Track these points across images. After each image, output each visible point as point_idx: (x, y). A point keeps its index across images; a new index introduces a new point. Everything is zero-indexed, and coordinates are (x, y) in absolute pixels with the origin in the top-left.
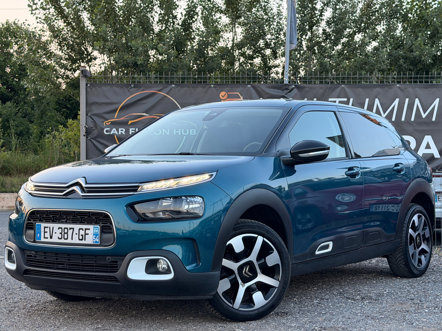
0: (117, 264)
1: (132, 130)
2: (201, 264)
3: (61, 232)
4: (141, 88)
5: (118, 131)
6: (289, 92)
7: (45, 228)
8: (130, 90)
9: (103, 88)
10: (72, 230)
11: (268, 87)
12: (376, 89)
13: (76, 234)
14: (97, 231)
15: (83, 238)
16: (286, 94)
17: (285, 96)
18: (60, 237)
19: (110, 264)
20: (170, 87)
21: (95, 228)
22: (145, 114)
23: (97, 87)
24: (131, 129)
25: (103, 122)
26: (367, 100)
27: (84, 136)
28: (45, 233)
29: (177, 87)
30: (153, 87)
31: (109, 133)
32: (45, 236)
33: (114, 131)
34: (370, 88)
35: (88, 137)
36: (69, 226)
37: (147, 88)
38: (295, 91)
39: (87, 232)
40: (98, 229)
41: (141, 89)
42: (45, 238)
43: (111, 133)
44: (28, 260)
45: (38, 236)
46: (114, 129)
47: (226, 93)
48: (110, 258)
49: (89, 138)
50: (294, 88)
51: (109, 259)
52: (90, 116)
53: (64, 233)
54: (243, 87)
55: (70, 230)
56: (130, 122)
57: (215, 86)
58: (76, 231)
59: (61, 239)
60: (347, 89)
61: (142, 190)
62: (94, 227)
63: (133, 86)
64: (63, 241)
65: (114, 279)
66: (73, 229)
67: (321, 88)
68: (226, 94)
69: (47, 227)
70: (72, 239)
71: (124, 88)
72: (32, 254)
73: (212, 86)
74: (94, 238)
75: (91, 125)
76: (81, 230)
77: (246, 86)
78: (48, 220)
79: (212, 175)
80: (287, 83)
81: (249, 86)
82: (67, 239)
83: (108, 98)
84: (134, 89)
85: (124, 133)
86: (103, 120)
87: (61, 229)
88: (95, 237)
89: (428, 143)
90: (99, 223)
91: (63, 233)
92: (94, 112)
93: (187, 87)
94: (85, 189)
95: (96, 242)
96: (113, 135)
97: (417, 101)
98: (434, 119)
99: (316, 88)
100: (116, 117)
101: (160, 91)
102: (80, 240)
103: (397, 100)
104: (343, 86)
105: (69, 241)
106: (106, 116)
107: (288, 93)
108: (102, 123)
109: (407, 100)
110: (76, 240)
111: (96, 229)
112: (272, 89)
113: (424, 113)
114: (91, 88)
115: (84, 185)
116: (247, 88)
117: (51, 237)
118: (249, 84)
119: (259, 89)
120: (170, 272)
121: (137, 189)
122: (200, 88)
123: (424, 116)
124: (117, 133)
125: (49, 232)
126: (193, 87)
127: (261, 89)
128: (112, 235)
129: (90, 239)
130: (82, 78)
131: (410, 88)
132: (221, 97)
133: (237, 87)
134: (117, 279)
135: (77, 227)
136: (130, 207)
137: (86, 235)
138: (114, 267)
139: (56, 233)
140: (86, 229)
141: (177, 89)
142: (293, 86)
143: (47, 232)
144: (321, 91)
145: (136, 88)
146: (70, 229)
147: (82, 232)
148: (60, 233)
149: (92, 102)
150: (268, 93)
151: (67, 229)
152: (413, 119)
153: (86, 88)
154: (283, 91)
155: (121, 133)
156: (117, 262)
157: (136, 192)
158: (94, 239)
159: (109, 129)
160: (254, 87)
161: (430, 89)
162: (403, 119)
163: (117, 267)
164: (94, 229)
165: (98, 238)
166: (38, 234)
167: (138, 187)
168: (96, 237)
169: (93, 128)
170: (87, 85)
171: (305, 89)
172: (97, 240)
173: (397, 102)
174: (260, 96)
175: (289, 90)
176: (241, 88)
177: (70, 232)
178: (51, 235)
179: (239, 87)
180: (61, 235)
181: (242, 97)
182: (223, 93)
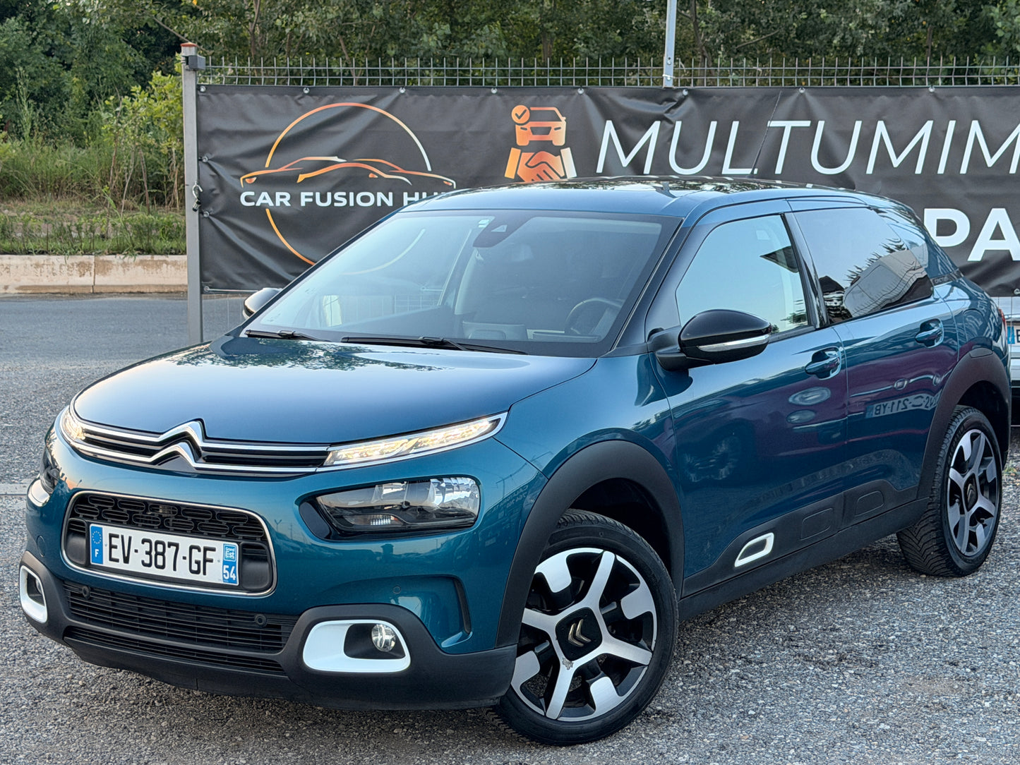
0: (280, 633)
1: (306, 197)
2: (471, 633)
3: (148, 550)
4: (326, 95)
5: (273, 198)
6: (675, 107)
7: (111, 536)
8: (299, 101)
9: (238, 95)
10: (174, 548)
11: (625, 96)
12: (879, 98)
13: (184, 558)
14: (232, 555)
15: (201, 567)
16: (668, 112)
17: (667, 116)
18: (147, 561)
19: (263, 632)
20: (395, 94)
21: (227, 549)
22: (335, 159)
23: (222, 95)
24: (303, 194)
25: (239, 178)
26: (858, 125)
27: (195, 210)
29: (411, 95)
30: (354, 95)
31: (252, 204)
32: (113, 556)
33: (264, 199)
34: (866, 95)
35: (203, 213)
36: (167, 538)
37: (340, 97)
38: (689, 103)
39: (209, 555)
40: (233, 550)
41: (326, 99)
42: (111, 559)
43: (258, 204)
44: (73, 605)
45: (96, 553)
46: (264, 194)
47: (525, 108)
48: (263, 617)
49: (205, 215)
50: (686, 97)
51: (260, 620)
52: (207, 163)
53: (155, 553)
54: (565, 95)
55: (169, 547)
56: (301, 178)
57: (501, 91)
58: (184, 551)
59: (149, 565)
60: (811, 99)
61: (335, 463)
62: (225, 547)
63: (306, 92)
64: (153, 570)
65: (272, 665)
66: (177, 545)
67: (750, 96)
68: (525, 111)
69: (117, 536)
70: (175, 569)
71: (286, 96)
72: (82, 592)
73: (494, 91)
74: (226, 571)
75: (211, 184)
76: (194, 551)
77: (574, 91)
78: (118, 521)
79: (498, 421)
80: (670, 85)
81: (581, 92)
82: (163, 567)
83: (248, 120)
84: (309, 98)
85: (288, 204)
86: (237, 173)
87: (148, 544)
88: (227, 569)
89: (998, 227)
90: (237, 537)
91: (153, 553)
92: (216, 154)
93: (434, 95)
94: (202, 452)
95: (230, 580)
96: (262, 208)
97: (975, 127)
98: (1013, 170)
99: (737, 98)
100: (268, 166)
101: (371, 103)
102: (192, 572)
103: (929, 124)
104: (802, 91)
105: (168, 572)
106: (246, 163)
107: (672, 110)
108: (236, 180)
109: (952, 124)
110: (183, 572)
111: (231, 550)
112: (634, 101)
113: (992, 155)
114: (208, 97)
115: (200, 443)
116: (575, 97)
117: (126, 560)
118: (581, 88)
119: (604, 99)
120: (403, 655)
121: (325, 459)
122: (464, 96)
123: (990, 162)
124: (271, 204)
125: (120, 548)
126: (450, 95)
127: (610, 100)
128: (265, 566)
129: (216, 573)
130: (188, 73)
131: (959, 96)
132: (515, 119)
133: (551, 95)
134: (279, 666)
135: (185, 542)
136: (309, 502)
137: (208, 564)
138: (273, 638)
139: (136, 551)
140: (206, 549)
141: (411, 99)
142: (685, 93)
143: (116, 547)
144: (751, 104)
145: (314, 97)
146: (170, 545)
147: (197, 556)
148: (147, 553)
149: (210, 129)
150: (622, 109)
151: (162, 543)
152: (963, 170)
153: (197, 96)
154: (661, 104)
155: (282, 203)
156: (279, 627)
157: (322, 466)
158: (226, 574)
159: (252, 193)
160: (590, 94)
161: (1006, 98)
162: (941, 170)
163: (280, 639)
164: (225, 550)
165: (234, 572)
166: (97, 550)
167: (326, 453)
168: (229, 570)
169: (215, 192)
170: (198, 88)
171: (712, 99)
172: (233, 577)
173: (927, 128)
174: (607, 116)
175: (674, 101)
176: (561, 97)
177: (170, 552)
178: (126, 555)
179: (556, 95)
180: (148, 556)
181: (563, 119)
182: (518, 110)
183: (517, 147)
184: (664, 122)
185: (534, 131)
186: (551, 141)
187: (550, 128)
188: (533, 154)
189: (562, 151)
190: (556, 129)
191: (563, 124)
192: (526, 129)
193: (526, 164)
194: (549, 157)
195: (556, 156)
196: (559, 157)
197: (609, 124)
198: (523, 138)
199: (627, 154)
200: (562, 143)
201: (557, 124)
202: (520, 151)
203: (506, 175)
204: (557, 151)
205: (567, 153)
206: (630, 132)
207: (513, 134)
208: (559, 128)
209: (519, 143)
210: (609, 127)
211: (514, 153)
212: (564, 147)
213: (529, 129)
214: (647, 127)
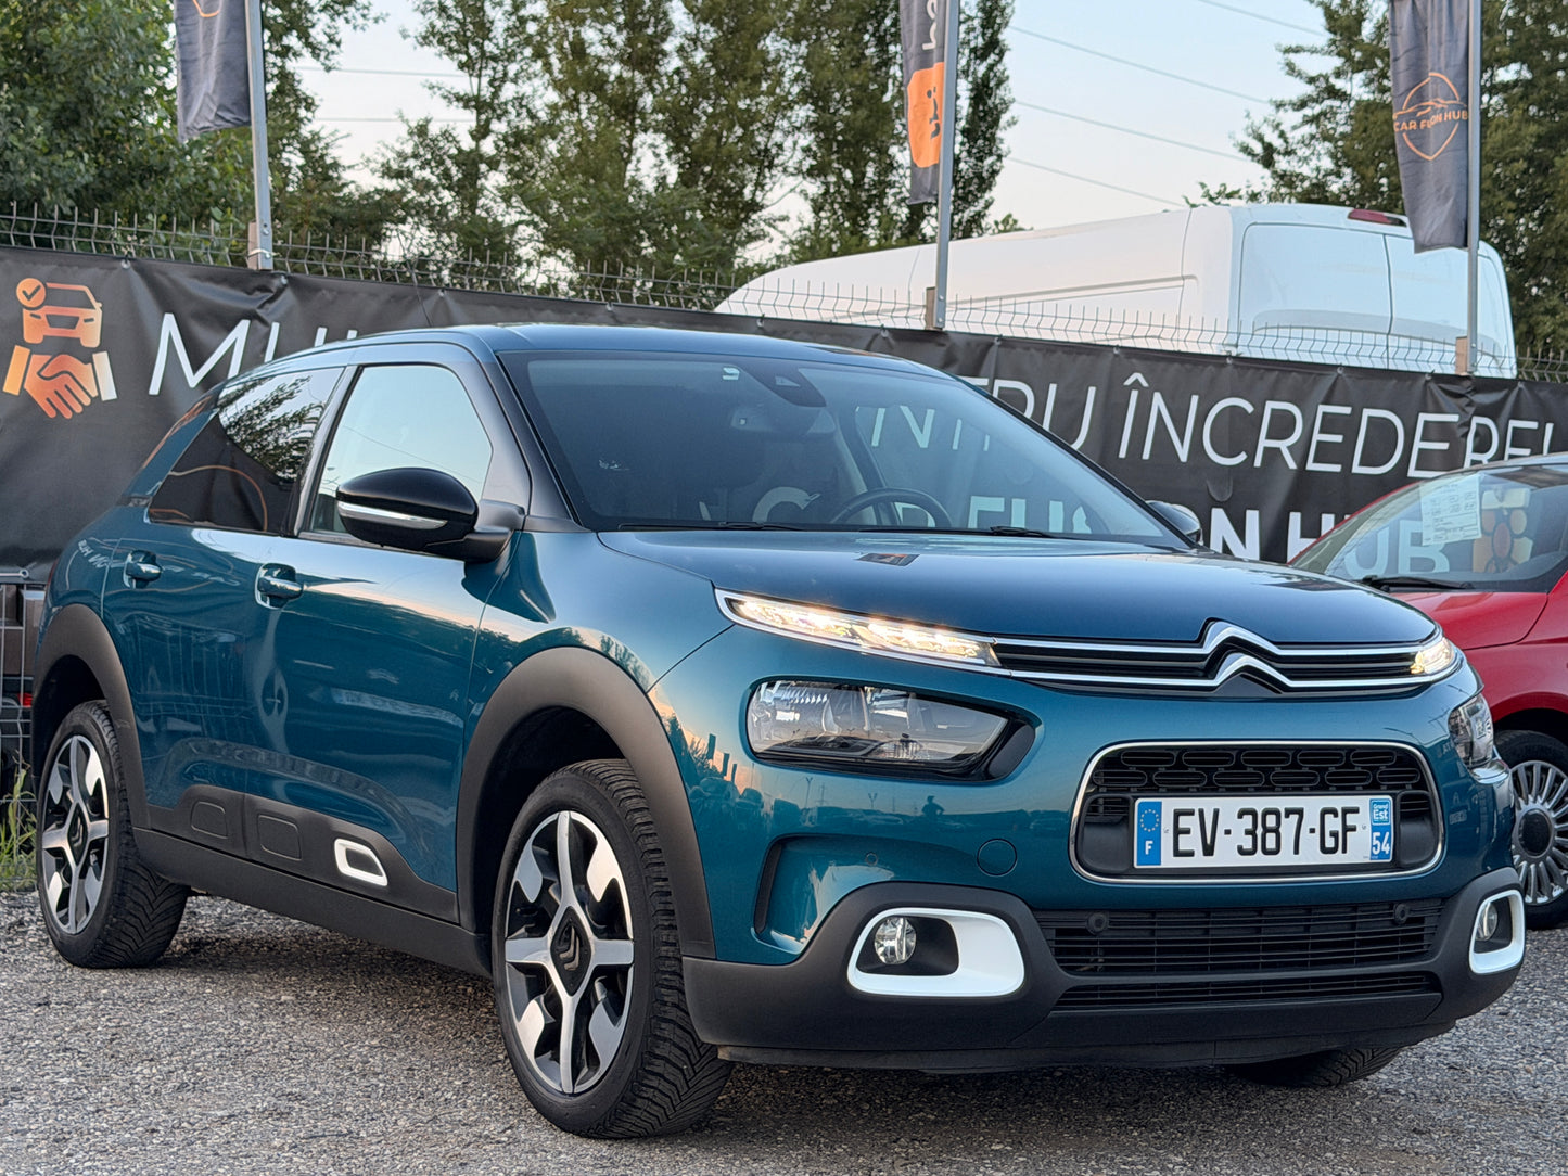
0: (1422, 929)
3: (1250, 826)
6: (271, 300)
7: (1178, 814)
10: (1294, 818)
11: (196, 277)
13: (1312, 831)
14: (1384, 816)
15: (1341, 841)
16: (261, 307)
17: (259, 312)
18: (1248, 845)
21: (1376, 807)
28: (1181, 837)
36: (1281, 803)
38: (288, 296)
39: (1351, 819)
40: (1385, 807)
42: (1177, 853)
45: (1149, 848)
47: (38, 283)
50: (285, 286)
53: (1262, 831)
54: (102, 267)
55: (1287, 816)
58: (1311, 820)
59: (1252, 852)
60: (454, 306)
62: (1373, 803)
64: (1259, 860)
66: (1300, 812)
67: (373, 295)
68: (38, 288)
69: (1191, 813)
70: (1296, 851)
74: (1376, 842)
76: (1329, 817)
77: (115, 264)
80: (270, 266)
81: (125, 265)
82: (1276, 851)
87: (1248, 819)
91: (1259, 831)
99: (354, 294)
102: (1324, 850)
104: (442, 294)
105: (1285, 858)
107: (267, 305)
110: (1311, 855)
111: (1381, 807)
112: (209, 285)
116: (115, 272)
117: (1209, 850)
118: (126, 260)
119: (163, 279)
125: (1196, 830)
127: (172, 281)
132: (22, 299)
133: (80, 267)
135: (1313, 805)
139: (1228, 832)
140: (1346, 811)
142: (284, 281)
143: (1187, 832)
144: (373, 306)
146: (1289, 812)
147: (1333, 824)
148: (1247, 832)
150: (190, 297)
151: (1277, 813)
154: (252, 294)
156: (1421, 920)
160: (140, 271)
164: (1372, 809)
165: (1389, 841)
168: (1381, 839)
171: (320, 294)
174: (166, 306)
175: (270, 291)
176: (95, 271)
177: (1288, 826)
178: (1209, 841)
179: (89, 267)
180: (1250, 837)
181: (98, 305)
182: (27, 285)
183: (24, 344)
184: (257, 322)
185: (53, 321)
186: (79, 340)
187: (77, 319)
188: (49, 357)
189: (95, 356)
190: (86, 321)
191: (97, 313)
192: (39, 317)
193: (39, 374)
194: (74, 364)
195: (85, 362)
196: (90, 365)
197: (169, 319)
198: (34, 331)
199: (195, 369)
200: (95, 343)
201: (88, 313)
202: (28, 351)
203: (5, 389)
204: (87, 357)
205: (102, 360)
206: (202, 333)
207: (18, 324)
208: (92, 320)
209: (27, 338)
210: (169, 324)
211: (20, 353)
212: (99, 350)
213: (44, 318)
214: (229, 329)
